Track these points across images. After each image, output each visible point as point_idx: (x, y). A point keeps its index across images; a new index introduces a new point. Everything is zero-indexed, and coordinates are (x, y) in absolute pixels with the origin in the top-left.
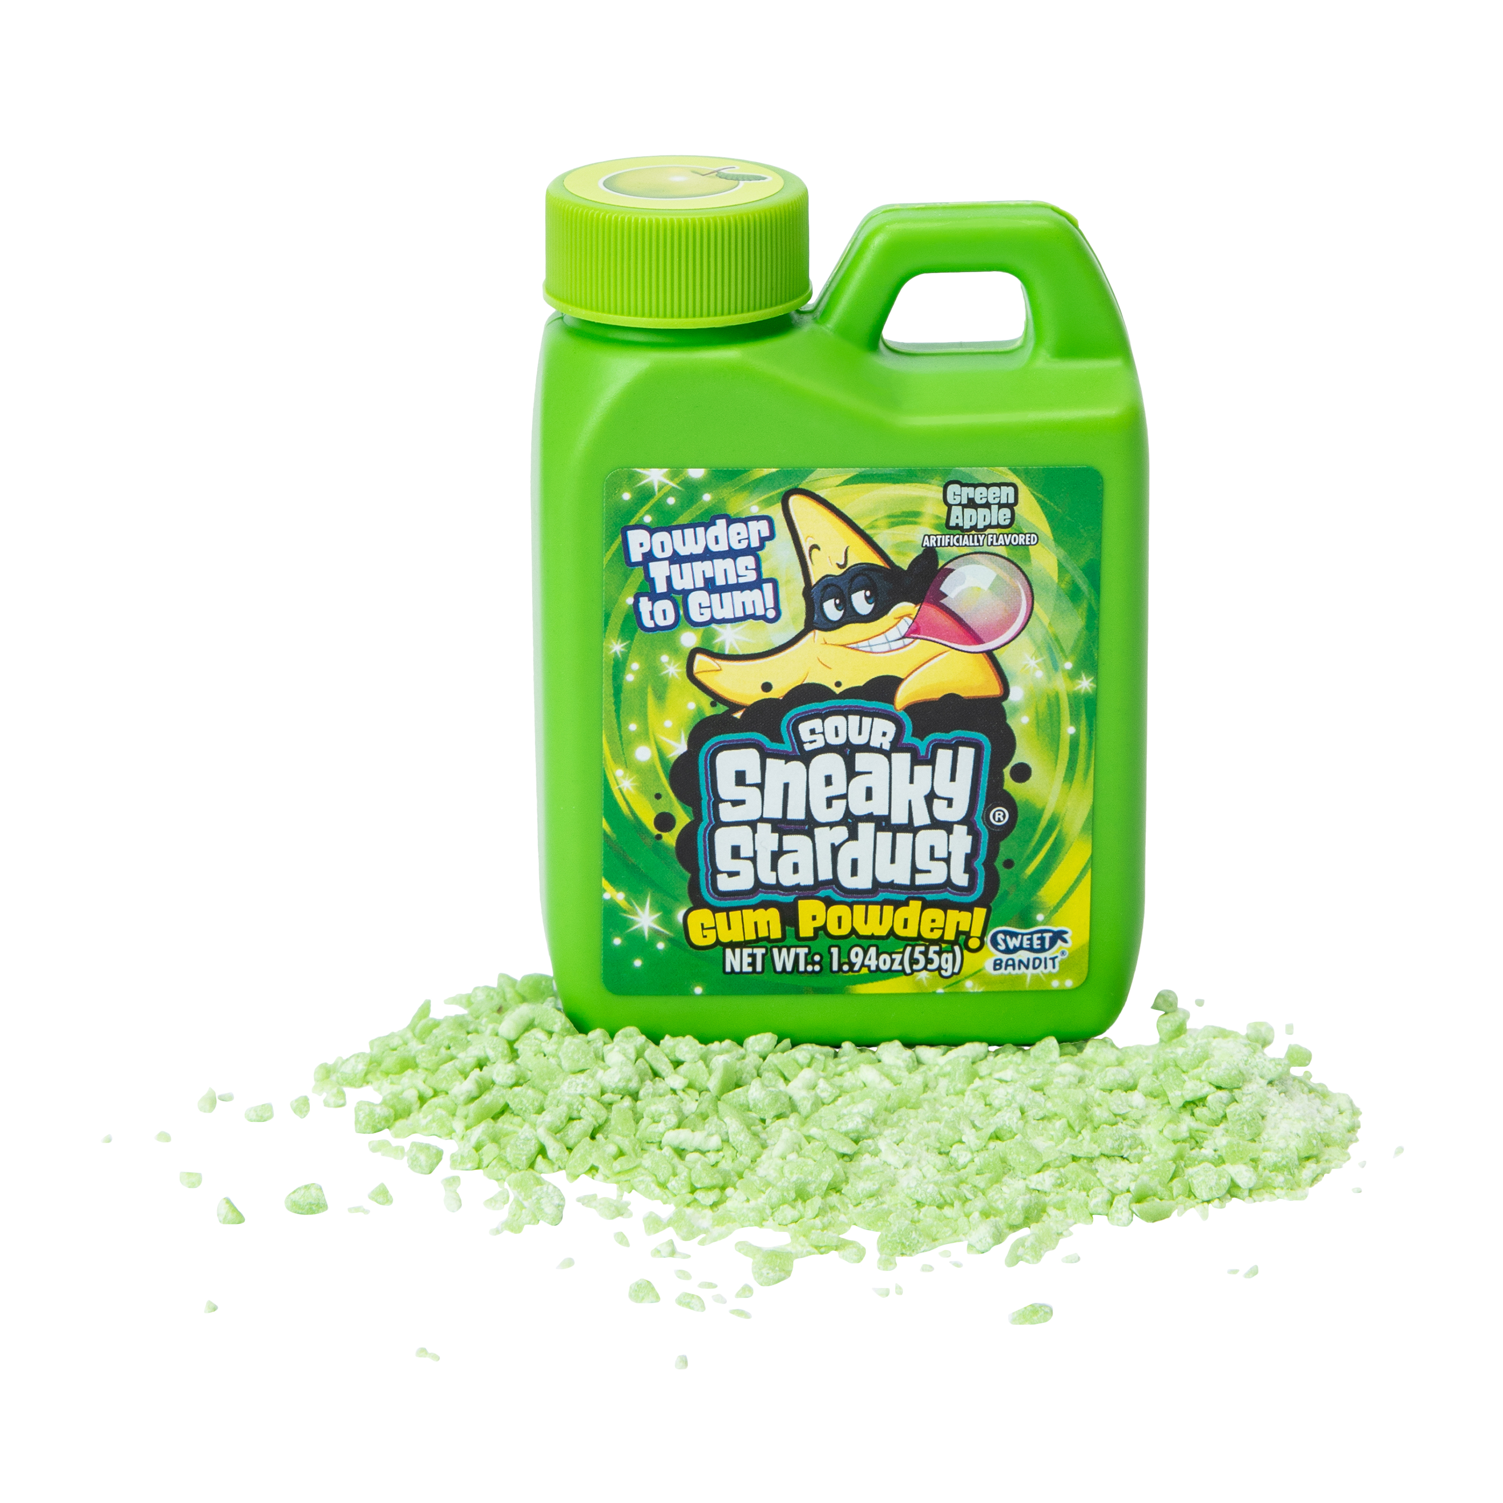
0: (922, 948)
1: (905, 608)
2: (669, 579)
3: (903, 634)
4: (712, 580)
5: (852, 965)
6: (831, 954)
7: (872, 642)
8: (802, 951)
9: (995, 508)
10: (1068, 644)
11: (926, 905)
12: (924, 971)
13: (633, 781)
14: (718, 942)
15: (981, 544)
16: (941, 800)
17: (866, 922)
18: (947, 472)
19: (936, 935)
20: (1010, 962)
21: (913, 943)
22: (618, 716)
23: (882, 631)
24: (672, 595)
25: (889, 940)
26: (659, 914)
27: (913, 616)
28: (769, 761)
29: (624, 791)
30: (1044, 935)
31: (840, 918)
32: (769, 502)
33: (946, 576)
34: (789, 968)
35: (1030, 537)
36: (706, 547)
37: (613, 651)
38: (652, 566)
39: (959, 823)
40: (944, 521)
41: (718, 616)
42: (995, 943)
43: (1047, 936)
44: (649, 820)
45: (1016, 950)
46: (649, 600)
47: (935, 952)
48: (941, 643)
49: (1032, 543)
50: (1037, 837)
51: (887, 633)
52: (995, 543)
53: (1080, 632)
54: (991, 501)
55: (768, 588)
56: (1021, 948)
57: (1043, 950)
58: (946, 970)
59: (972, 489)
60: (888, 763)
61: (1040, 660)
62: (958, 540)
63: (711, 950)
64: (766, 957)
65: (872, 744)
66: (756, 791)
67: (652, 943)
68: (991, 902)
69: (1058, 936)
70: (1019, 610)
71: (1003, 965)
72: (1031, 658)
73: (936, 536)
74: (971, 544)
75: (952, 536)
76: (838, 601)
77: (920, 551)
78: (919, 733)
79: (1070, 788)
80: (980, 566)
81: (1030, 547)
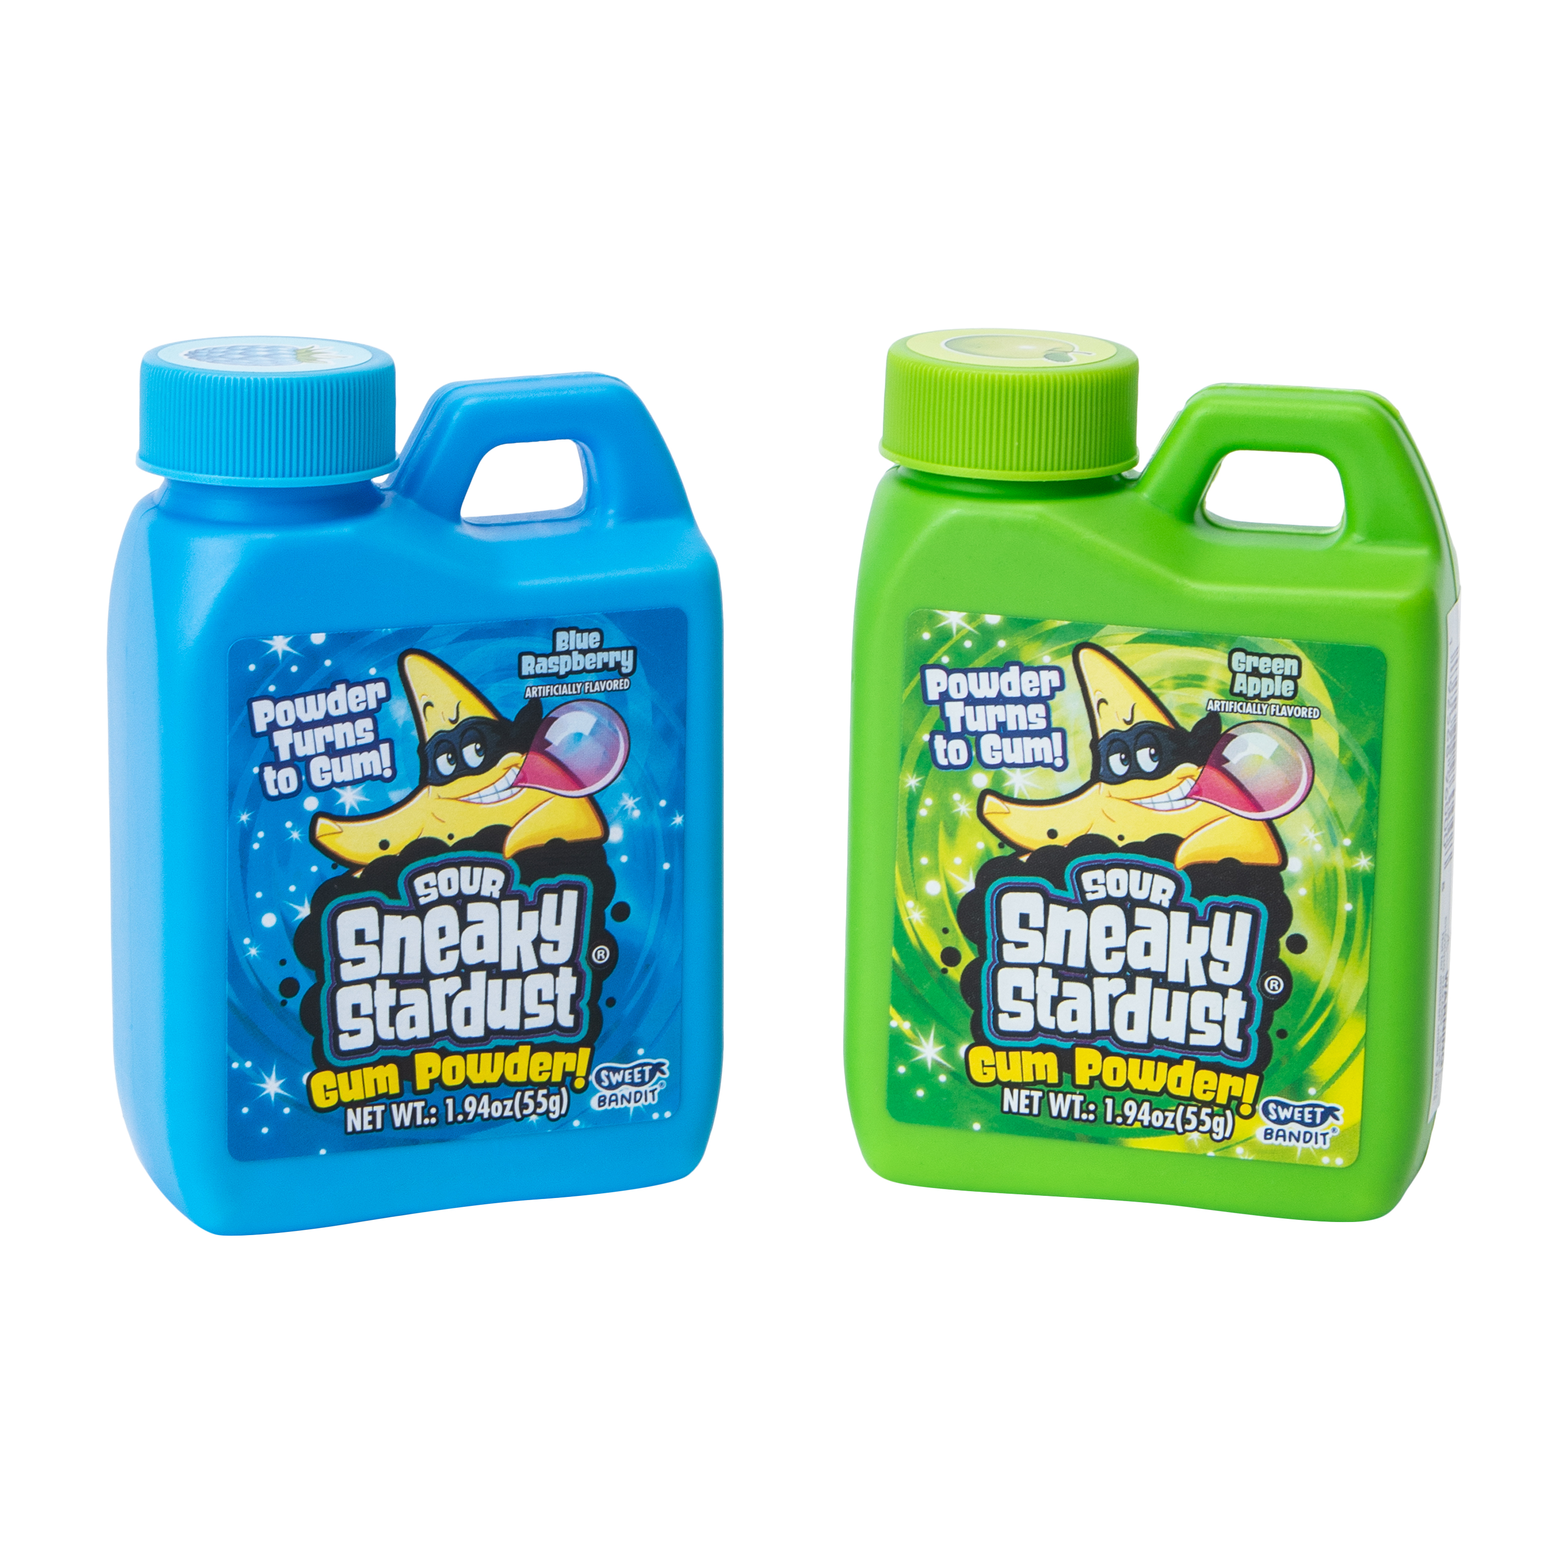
0: (1195, 1109)
2: (963, 720)
3: (1185, 794)
4: (1004, 724)
5: (1125, 1118)
6: (1106, 1105)
7: (1155, 799)
8: (1078, 1099)
9: (1278, 679)
10: (1347, 821)
11: (1200, 1066)
12: (1196, 1132)
13: (921, 914)
14: (997, 1081)
15: (1264, 713)
16: (1217, 963)
17: (1140, 1077)
18: (1232, 639)
19: (1209, 1097)
20: (1281, 1133)
21: (1186, 1103)
22: (910, 849)
24: (966, 735)
25: (1162, 1098)
26: (942, 1047)
27: (1196, 778)
28: (1052, 907)
29: (914, 922)
30: (1316, 1109)
31: (1115, 1070)
32: (1060, 654)
33: (1229, 742)
35: (1312, 711)
36: (1000, 692)
37: (908, 785)
38: (948, 705)
39: (1234, 987)
40: (1228, 688)
41: (1008, 760)
43: (1319, 1111)
44: (935, 953)
45: (1286, 1121)
46: (944, 739)
47: (1207, 1114)
48: (1221, 807)
49: (1315, 717)
50: (1311, 1010)
51: (1170, 792)
52: (1277, 713)
53: (1359, 810)
54: (1275, 672)
55: (1057, 736)
56: (1292, 1120)
57: (1313, 1124)
58: (1217, 1134)
59: (1257, 658)
60: (1166, 920)
61: (1318, 834)
62: (1241, 707)
63: (990, 1088)
64: (1043, 1101)
65: (1152, 900)
66: (1039, 935)
67: (934, 1075)
68: (1264, 1070)
69: (1330, 1112)
70: (1300, 782)
71: (1274, 1135)
72: (1311, 830)
73: (1220, 701)
74: (1255, 712)
75: (1236, 703)
76: (1123, 756)
77: (1204, 715)
78: (1199, 893)
79: (1346, 963)
80: (1262, 735)
81: (1312, 720)
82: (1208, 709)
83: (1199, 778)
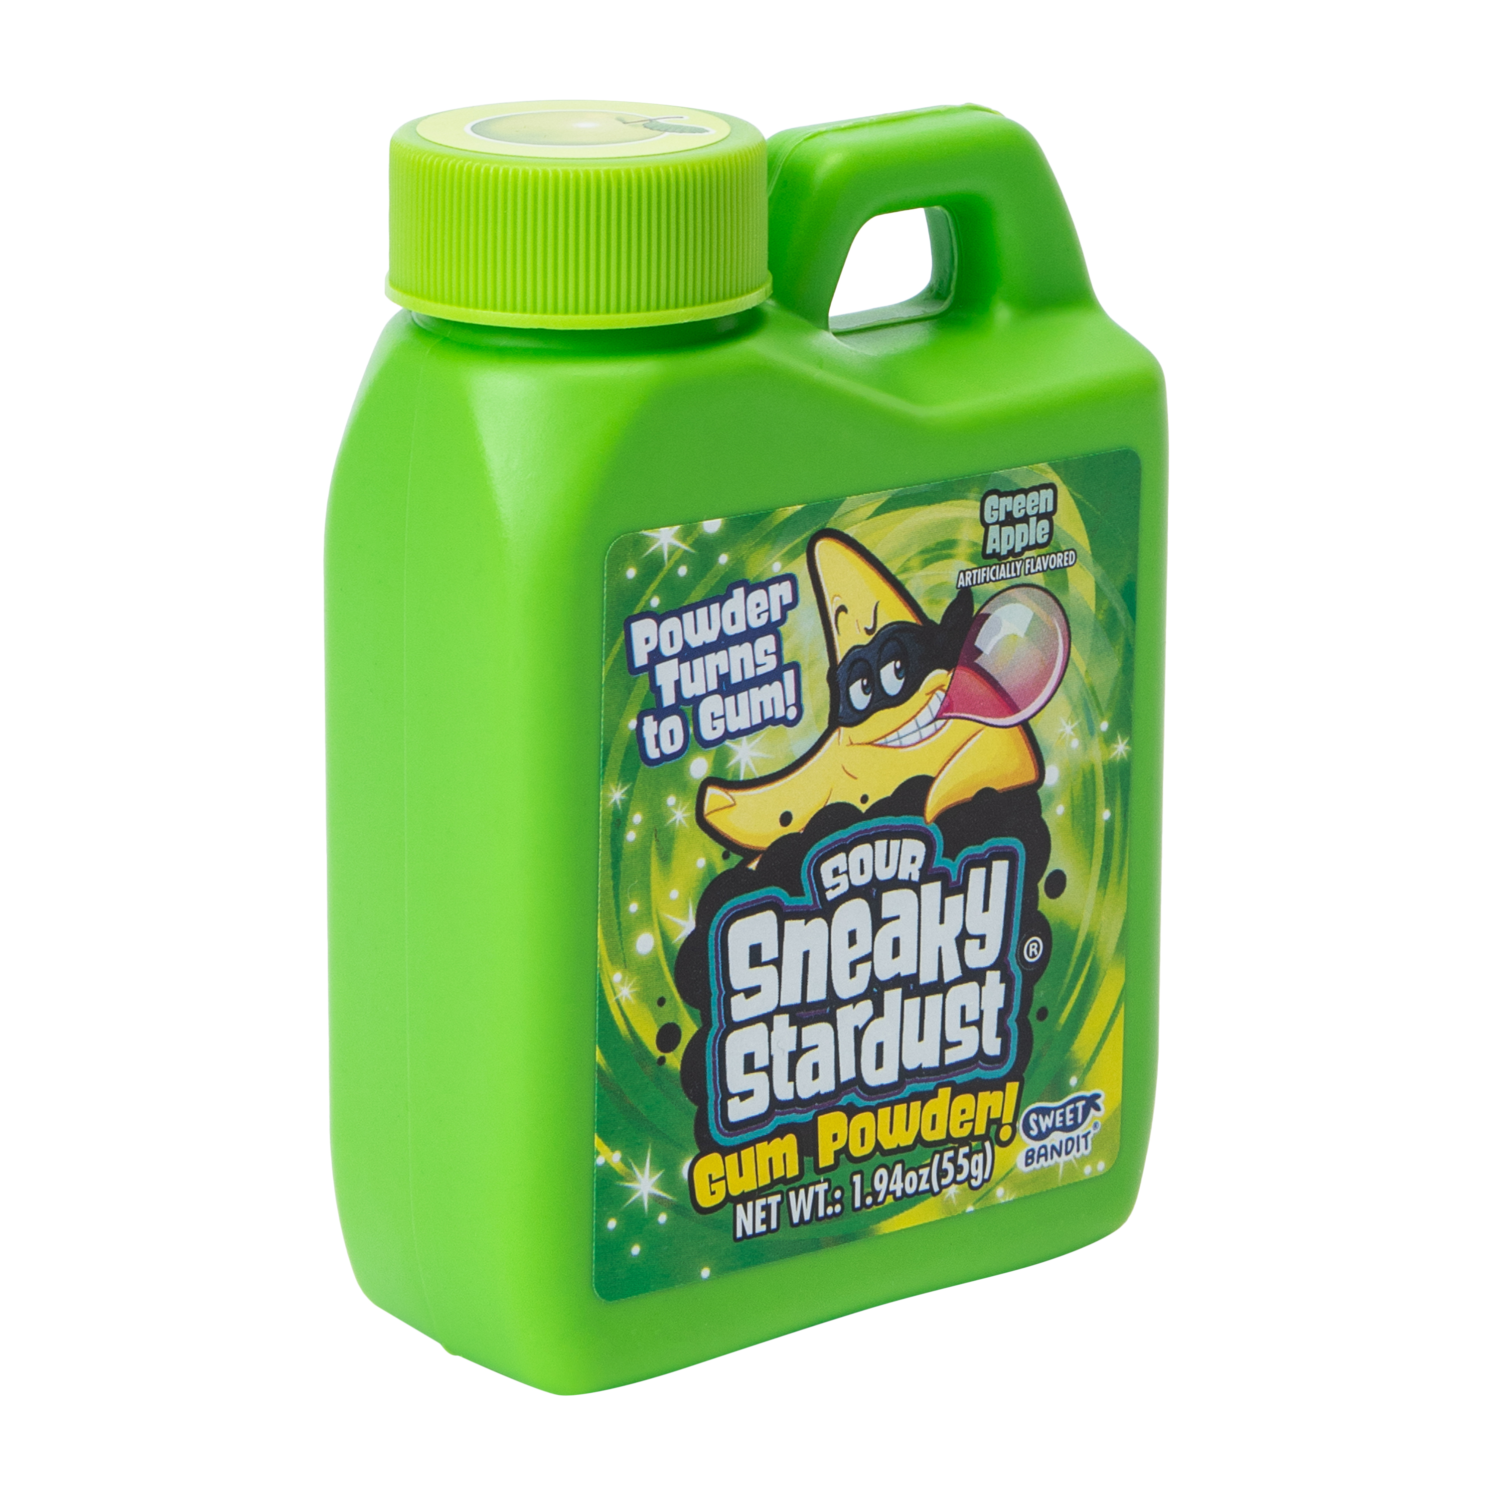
0: (951, 1154)
1: (938, 677)
2: (678, 684)
3: (935, 713)
4: (728, 675)
5: (875, 1194)
6: (853, 1184)
7: (902, 732)
8: (822, 1188)
9: (1033, 520)
10: (1104, 696)
11: (955, 1092)
12: (954, 1185)
13: (633, 986)
14: (728, 1197)
15: (1018, 574)
16: (974, 940)
17: (891, 1131)
18: (985, 479)
21: (941, 1148)
22: (616, 896)
23: (912, 715)
24: (682, 706)
25: (916, 1151)
26: (660, 1173)
27: (946, 688)
28: (787, 924)
29: (622, 1002)
31: (860, 1133)
32: (793, 554)
33: (981, 625)
34: (807, 1217)
35: (1068, 556)
36: (721, 631)
37: (613, 801)
38: (659, 668)
39: (991, 966)
40: (980, 549)
41: (732, 729)
42: (1027, 1128)
44: (649, 1037)
46: (655, 720)
47: (963, 1156)
49: (1071, 563)
50: (1071, 971)
52: (1032, 571)
53: (1117, 677)
54: (1030, 512)
55: (789, 675)
58: (977, 1178)
59: (1011, 498)
60: (916, 899)
61: (1076, 724)
62: (996, 571)
63: (720, 1211)
64: (782, 1206)
65: (900, 877)
66: (773, 970)
67: (653, 1216)
68: (1024, 1072)
70: (1056, 658)
72: (1067, 723)
73: (971, 570)
74: (1009, 575)
75: (990, 567)
78: (951, 850)
79: (1105, 894)
80: (1017, 605)
81: (1068, 569)
82: (959, 586)
83: (949, 687)
